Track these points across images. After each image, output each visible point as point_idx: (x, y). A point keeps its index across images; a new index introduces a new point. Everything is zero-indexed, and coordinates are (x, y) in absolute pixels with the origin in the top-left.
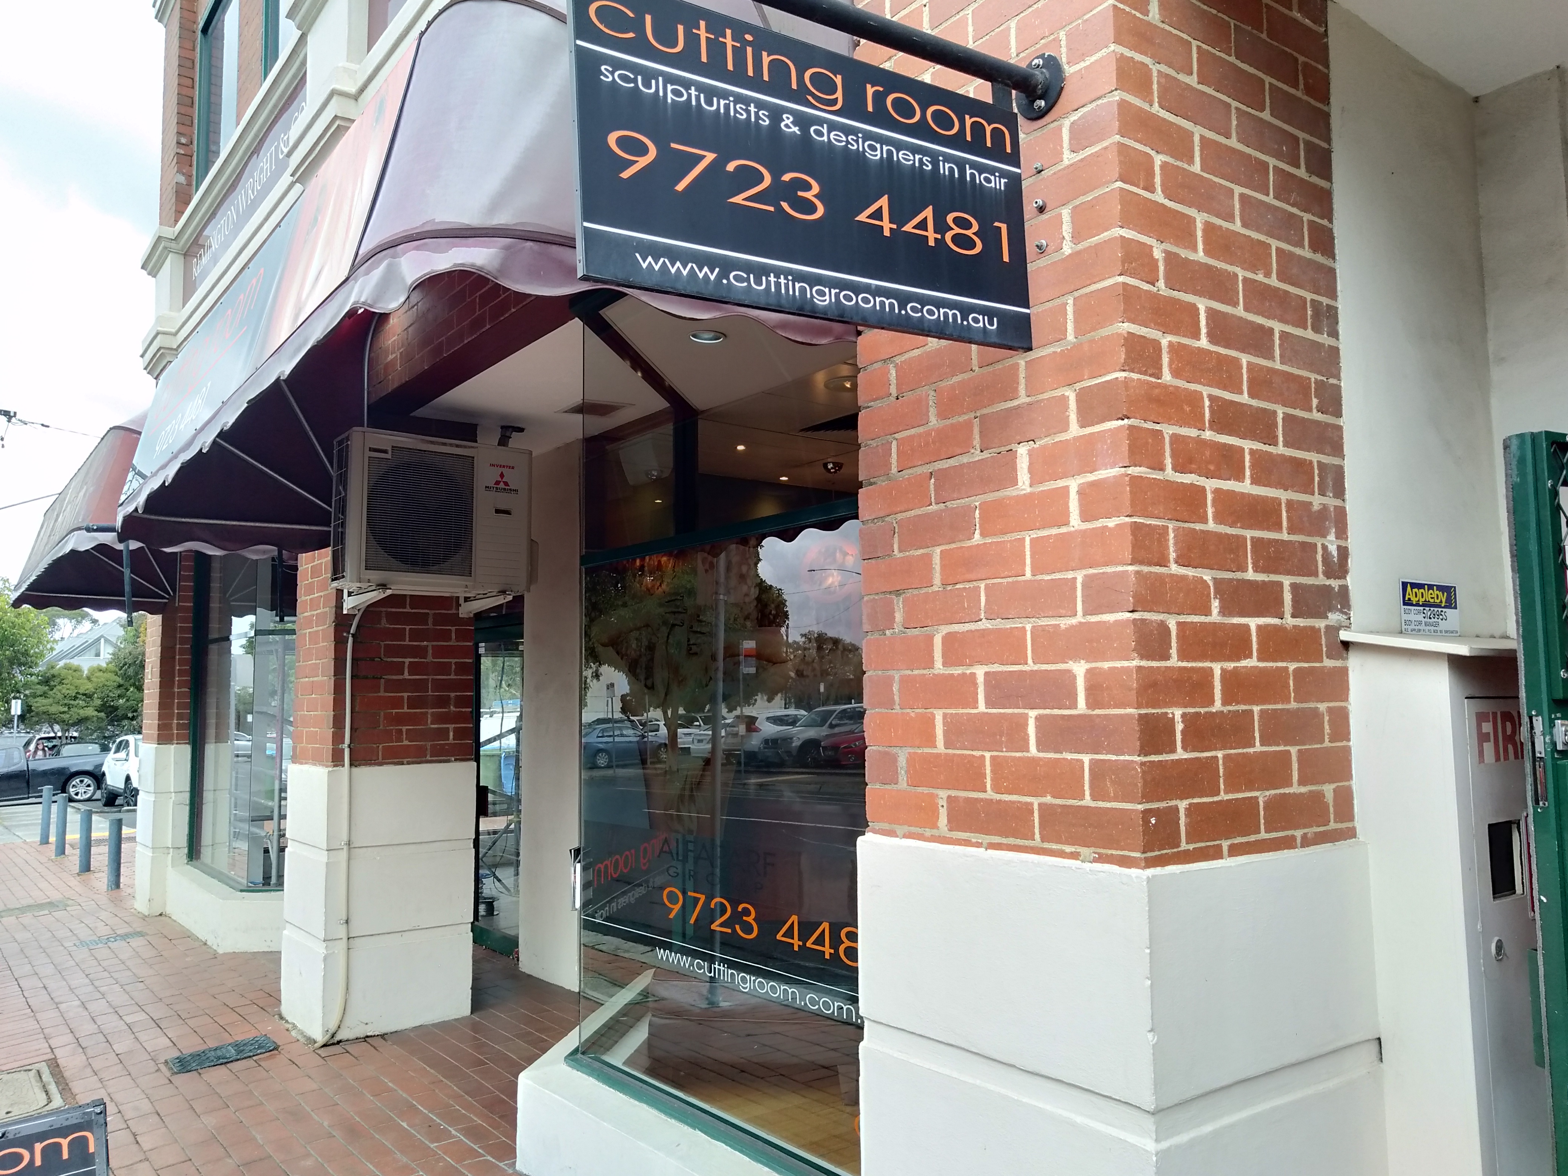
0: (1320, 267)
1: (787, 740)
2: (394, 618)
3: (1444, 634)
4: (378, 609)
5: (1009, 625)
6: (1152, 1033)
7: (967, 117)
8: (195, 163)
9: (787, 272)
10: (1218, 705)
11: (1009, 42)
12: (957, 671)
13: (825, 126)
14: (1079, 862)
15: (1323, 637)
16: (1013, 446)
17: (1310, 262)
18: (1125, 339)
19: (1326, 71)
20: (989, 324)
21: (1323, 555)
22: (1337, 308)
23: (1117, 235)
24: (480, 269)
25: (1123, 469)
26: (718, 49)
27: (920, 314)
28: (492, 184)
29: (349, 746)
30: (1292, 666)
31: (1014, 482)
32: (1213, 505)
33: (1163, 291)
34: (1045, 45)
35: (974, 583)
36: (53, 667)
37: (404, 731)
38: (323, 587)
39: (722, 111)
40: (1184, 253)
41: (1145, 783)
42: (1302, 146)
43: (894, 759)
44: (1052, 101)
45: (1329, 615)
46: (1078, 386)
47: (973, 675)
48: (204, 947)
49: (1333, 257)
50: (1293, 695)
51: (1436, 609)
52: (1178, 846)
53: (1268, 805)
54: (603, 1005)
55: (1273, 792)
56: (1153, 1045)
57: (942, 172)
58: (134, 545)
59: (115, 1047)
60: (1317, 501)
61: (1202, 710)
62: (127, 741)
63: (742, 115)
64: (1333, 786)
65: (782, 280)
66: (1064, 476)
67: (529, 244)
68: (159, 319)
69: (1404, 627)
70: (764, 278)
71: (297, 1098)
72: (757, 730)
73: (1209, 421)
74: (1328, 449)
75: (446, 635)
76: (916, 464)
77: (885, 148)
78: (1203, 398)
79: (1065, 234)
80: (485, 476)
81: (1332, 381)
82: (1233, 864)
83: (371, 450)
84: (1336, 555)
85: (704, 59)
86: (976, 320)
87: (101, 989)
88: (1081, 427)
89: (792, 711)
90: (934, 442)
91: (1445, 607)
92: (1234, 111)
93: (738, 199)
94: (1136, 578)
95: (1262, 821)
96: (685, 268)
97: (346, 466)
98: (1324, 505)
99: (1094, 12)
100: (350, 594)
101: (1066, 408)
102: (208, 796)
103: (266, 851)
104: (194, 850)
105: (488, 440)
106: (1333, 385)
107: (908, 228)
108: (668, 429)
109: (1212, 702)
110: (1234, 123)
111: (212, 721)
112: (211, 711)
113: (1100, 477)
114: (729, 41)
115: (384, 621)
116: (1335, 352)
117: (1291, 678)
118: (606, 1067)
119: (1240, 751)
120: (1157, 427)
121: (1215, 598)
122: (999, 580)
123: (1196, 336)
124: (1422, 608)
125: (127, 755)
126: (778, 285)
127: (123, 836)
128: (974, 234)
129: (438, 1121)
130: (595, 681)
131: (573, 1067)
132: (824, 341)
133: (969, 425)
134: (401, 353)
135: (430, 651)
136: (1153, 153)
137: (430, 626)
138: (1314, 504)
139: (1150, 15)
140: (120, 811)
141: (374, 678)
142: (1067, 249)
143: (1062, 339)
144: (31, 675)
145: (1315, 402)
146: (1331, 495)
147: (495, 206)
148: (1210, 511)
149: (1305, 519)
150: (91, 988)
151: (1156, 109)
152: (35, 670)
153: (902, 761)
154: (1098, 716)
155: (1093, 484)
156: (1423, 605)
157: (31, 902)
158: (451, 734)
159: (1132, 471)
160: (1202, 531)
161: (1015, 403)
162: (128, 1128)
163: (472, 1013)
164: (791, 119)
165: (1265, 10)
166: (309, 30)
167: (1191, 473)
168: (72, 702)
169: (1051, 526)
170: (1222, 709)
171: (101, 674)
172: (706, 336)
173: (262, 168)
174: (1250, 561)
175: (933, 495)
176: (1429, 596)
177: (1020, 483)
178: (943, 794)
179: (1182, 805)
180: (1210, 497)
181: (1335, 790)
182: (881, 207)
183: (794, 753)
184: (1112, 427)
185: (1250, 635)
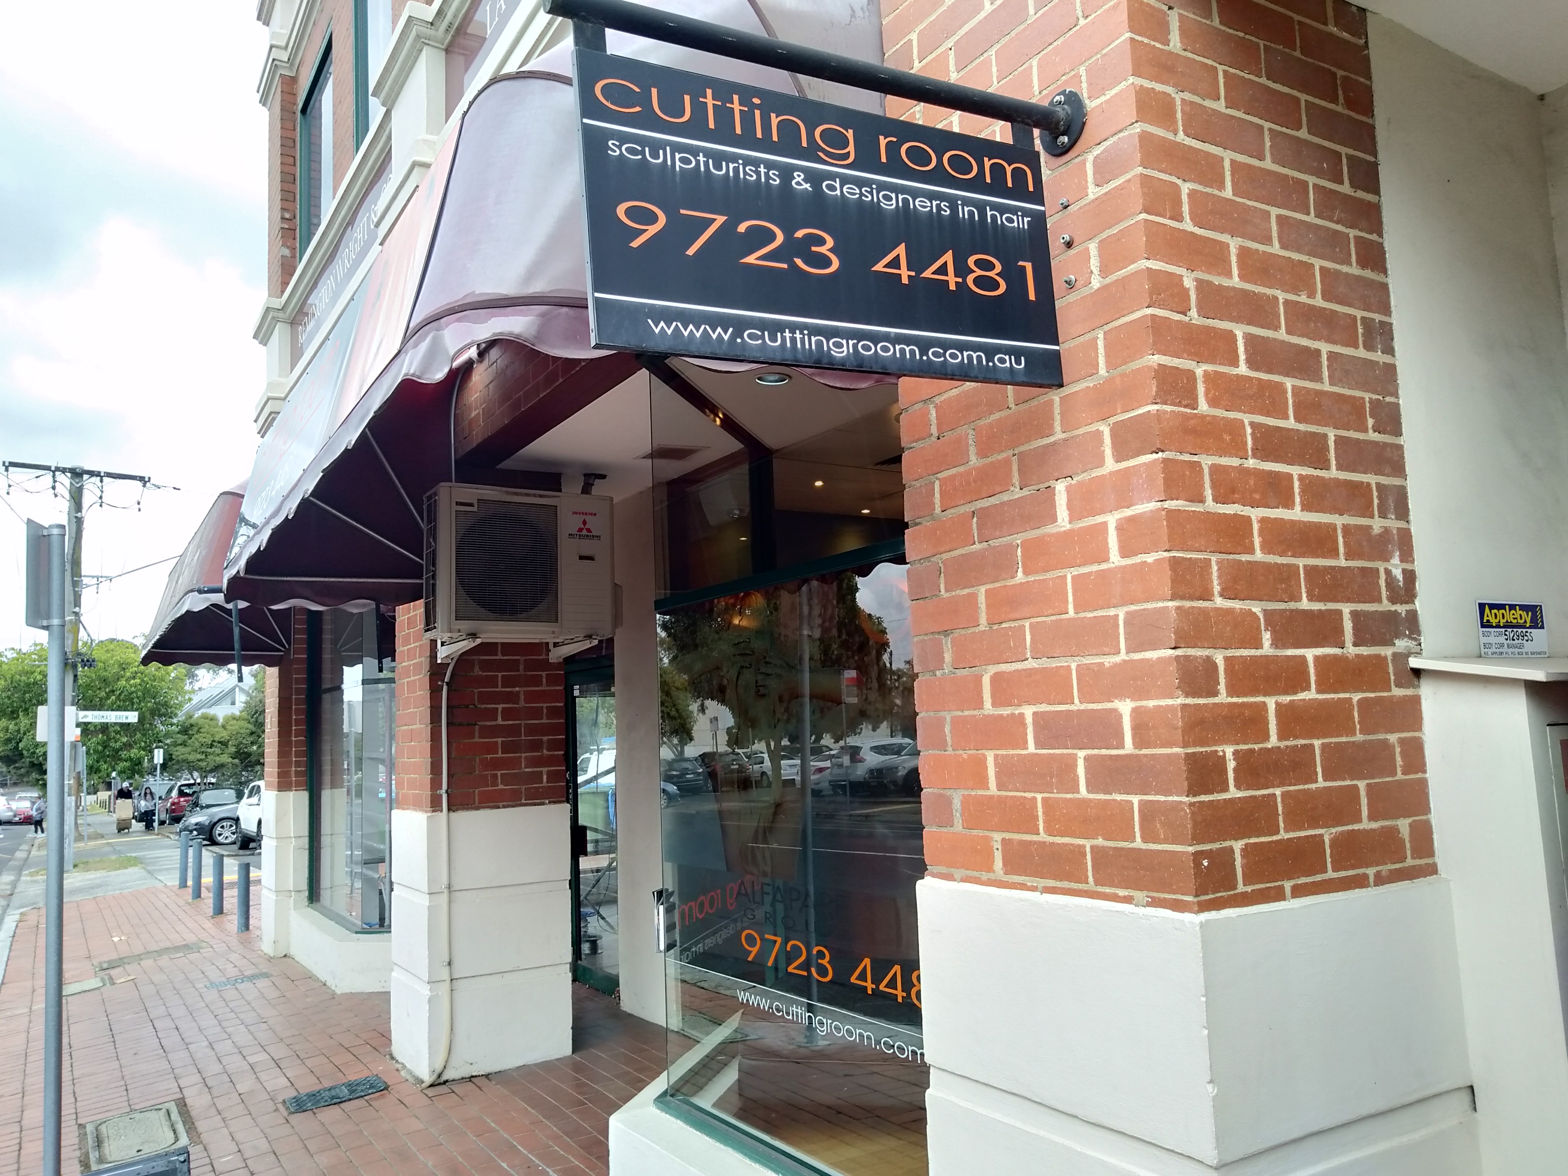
0: (1370, 283)
1: (893, 769)
2: (486, 666)
3: (1530, 656)
4: (470, 658)
5: (1054, 663)
6: (1212, 1085)
7: (986, 159)
8: (298, 236)
9: (802, 327)
10: (1273, 741)
11: (1032, 81)
12: (1006, 711)
13: (838, 180)
14: (1132, 906)
15: (1390, 665)
16: (1051, 483)
17: (1359, 279)
18: (1156, 371)
19: (1368, 83)
20: (1016, 364)
21: (1386, 580)
22: (1391, 324)
23: (1143, 267)
24: (518, 336)
25: (1160, 503)
26: (724, 115)
27: (942, 359)
28: (527, 255)
29: (447, 792)
30: (1356, 697)
31: (1054, 519)
32: (1260, 535)
33: (1196, 320)
34: (1066, 82)
35: (1019, 622)
36: (191, 717)
37: (499, 775)
38: (418, 639)
39: (731, 174)
40: (1217, 280)
41: (1195, 824)
42: (1344, 161)
43: (949, 802)
44: (1074, 137)
45: (1397, 642)
46: (1112, 420)
47: (1022, 715)
48: (324, 988)
49: (1385, 271)
50: (1358, 727)
51: (1520, 630)
52: (1235, 888)
53: (1334, 842)
54: (699, 1042)
55: (1340, 829)
56: (1213, 1097)
57: (961, 215)
58: (242, 604)
59: (238, 1087)
60: (1377, 524)
61: (1256, 747)
62: (259, 787)
63: (752, 176)
64: (1409, 820)
65: (798, 335)
66: (1102, 512)
67: (565, 310)
68: (271, 386)
69: (1483, 650)
70: (779, 334)
71: (404, 1138)
72: (861, 761)
73: (1252, 449)
74: (1388, 470)
75: (537, 681)
76: (959, 503)
77: (900, 197)
78: (1244, 426)
79: (1093, 268)
80: (568, 524)
81: (1388, 399)
82: (1296, 906)
83: (457, 503)
84: (1401, 579)
85: (712, 125)
86: (1002, 361)
87: (228, 1030)
88: (1117, 462)
89: (899, 740)
90: (975, 481)
91: (1530, 627)
92: (1266, 133)
93: (751, 259)
94: (1177, 614)
95: (1329, 860)
96: (698, 330)
97: (435, 520)
98: (1386, 528)
99: (1112, 46)
100: (443, 644)
101: (1101, 442)
102: (325, 840)
103: (381, 893)
104: (314, 893)
105: (572, 488)
106: (1390, 403)
107: (928, 274)
108: (745, 469)
109: (1267, 738)
110: (1268, 144)
111: (327, 768)
112: (326, 759)
113: (1137, 512)
114: (736, 107)
115: (477, 668)
116: (1391, 369)
117: (1356, 709)
118: (694, 1111)
119: (1301, 787)
120: (1195, 458)
121: (1266, 629)
122: (1044, 619)
123: (1235, 363)
124: (1503, 630)
125: (259, 800)
126: (793, 340)
127: (251, 879)
128: (997, 274)
129: (537, 1162)
130: (701, 714)
131: (662, 1110)
132: (864, 385)
133: (1007, 462)
134: (483, 409)
135: (522, 697)
136: (1179, 182)
137: (522, 672)
138: (1374, 527)
139: (1171, 44)
140: (253, 854)
141: (468, 725)
142: (1096, 283)
143: (1094, 374)
144: (172, 725)
145: (1370, 422)
146: (1393, 517)
147: (531, 274)
148: (1257, 541)
149: (1365, 543)
150: (218, 1029)
151: (1181, 137)
152: (175, 721)
153: (957, 804)
154: (1146, 755)
155: (1131, 519)
156: (1504, 627)
157: (168, 944)
158: (545, 777)
159: (1167, 504)
160: (1249, 562)
161: (1052, 439)
162: (247, 1166)
163: (573, 1052)
164: (802, 176)
165: (1297, 27)
166: (393, 107)
167: (1234, 503)
168: (209, 750)
169: (1092, 563)
170: (1278, 744)
171: (235, 722)
172: (772, 378)
173: (356, 238)
174: (1304, 590)
175: (976, 534)
176: (1510, 616)
177: (1059, 520)
178: (997, 837)
179: (1238, 846)
180: (1256, 527)
181: (1410, 825)
182: (899, 255)
183: (900, 783)
184: (1146, 461)
185: (1307, 666)
